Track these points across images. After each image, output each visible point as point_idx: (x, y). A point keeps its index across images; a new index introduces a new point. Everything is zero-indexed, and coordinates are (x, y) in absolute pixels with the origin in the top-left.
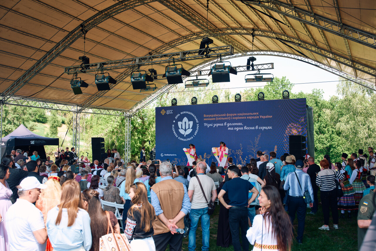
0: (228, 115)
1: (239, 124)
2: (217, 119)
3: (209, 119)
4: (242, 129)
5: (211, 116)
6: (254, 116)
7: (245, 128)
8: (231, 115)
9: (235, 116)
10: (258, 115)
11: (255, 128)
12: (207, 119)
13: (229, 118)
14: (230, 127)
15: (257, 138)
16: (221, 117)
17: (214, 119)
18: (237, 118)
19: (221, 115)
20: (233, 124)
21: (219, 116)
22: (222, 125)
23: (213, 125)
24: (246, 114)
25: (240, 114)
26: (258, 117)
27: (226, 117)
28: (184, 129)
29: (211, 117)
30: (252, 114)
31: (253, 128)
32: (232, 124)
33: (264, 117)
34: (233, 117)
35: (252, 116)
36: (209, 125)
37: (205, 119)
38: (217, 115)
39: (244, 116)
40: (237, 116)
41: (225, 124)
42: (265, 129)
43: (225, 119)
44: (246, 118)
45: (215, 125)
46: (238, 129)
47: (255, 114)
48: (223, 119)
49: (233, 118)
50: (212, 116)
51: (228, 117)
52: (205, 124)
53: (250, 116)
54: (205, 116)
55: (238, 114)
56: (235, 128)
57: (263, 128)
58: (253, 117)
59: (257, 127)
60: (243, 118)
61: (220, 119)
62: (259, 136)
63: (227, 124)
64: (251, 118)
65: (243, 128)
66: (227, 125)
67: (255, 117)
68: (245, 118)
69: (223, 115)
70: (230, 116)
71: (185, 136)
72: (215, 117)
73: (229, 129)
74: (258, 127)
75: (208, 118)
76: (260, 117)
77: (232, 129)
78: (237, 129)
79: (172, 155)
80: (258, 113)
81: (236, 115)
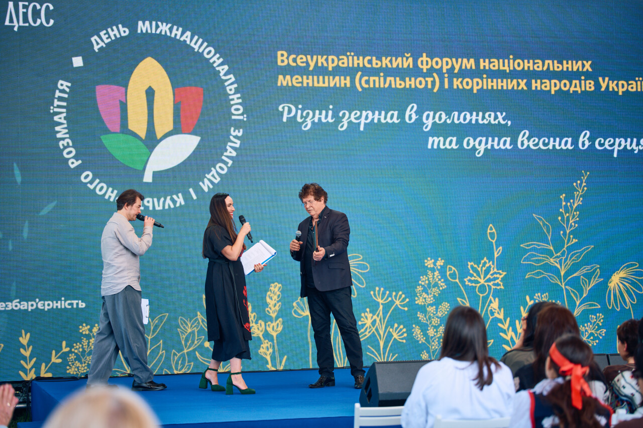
0: (425, 62)
1: (490, 118)
2: (361, 82)
3: (308, 81)
4: (505, 144)
5: (321, 60)
6: (571, 76)
7: (525, 140)
8: (445, 63)
9: (464, 73)
10: (588, 76)
11: (575, 142)
12: (295, 81)
13: (433, 83)
14: (440, 130)
15: (570, 196)
16: (389, 72)
17: (346, 82)
18: (476, 85)
19: (385, 61)
20: (457, 118)
21: (376, 63)
22: (392, 118)
23: (338, 120)
24: (528, 65)
25: (496, 64)
26: (590, 86)
27: (415, 72)
28: (142, 133)
29: (321, 71)
30: (555, 66)
31: (566, 144)
32: (449, 114)
33: (621, 87)
34: (458, 76)
35: (560, 76)
36: (310, 119)
37: (283, 81)
38: (361, 61)
39: (514, 75)
40: (476, 73)
41: (411, 113)
42: (624, 152)
43: (410, 83)
44: (529, 84)
45: (348, 118)
46: (482, 148)
47: (576, 66)
48: (398, 83)
49: (456, 83)
50: (332, 62)
51: (425, 76)
52: (287, 111)
53: (549, 75)
54: (283, 58)
55: (484, 64)
56: (469, 142)
57: (617, 145)
58: (564, 85)
59: (584, 140)
60: (510, 85)
61: (377, 82)
62: (581, 187)
63: (419, 113)
64: (552, 86)
65: (514, 142)
66: (419, 123)
67: (576, 87)
68: (523, 84)
69: (398, 62)
70: (439, 72)
71: (148, 178)
72: (350, 72)
73: (434, 142)
74: (592, 139)
75: (304, 71)
76: (597, 85)
77: (451, 143)
78: (480, 145)
79: (46, 305)
80: (588, 66)
81: (470, 64)
